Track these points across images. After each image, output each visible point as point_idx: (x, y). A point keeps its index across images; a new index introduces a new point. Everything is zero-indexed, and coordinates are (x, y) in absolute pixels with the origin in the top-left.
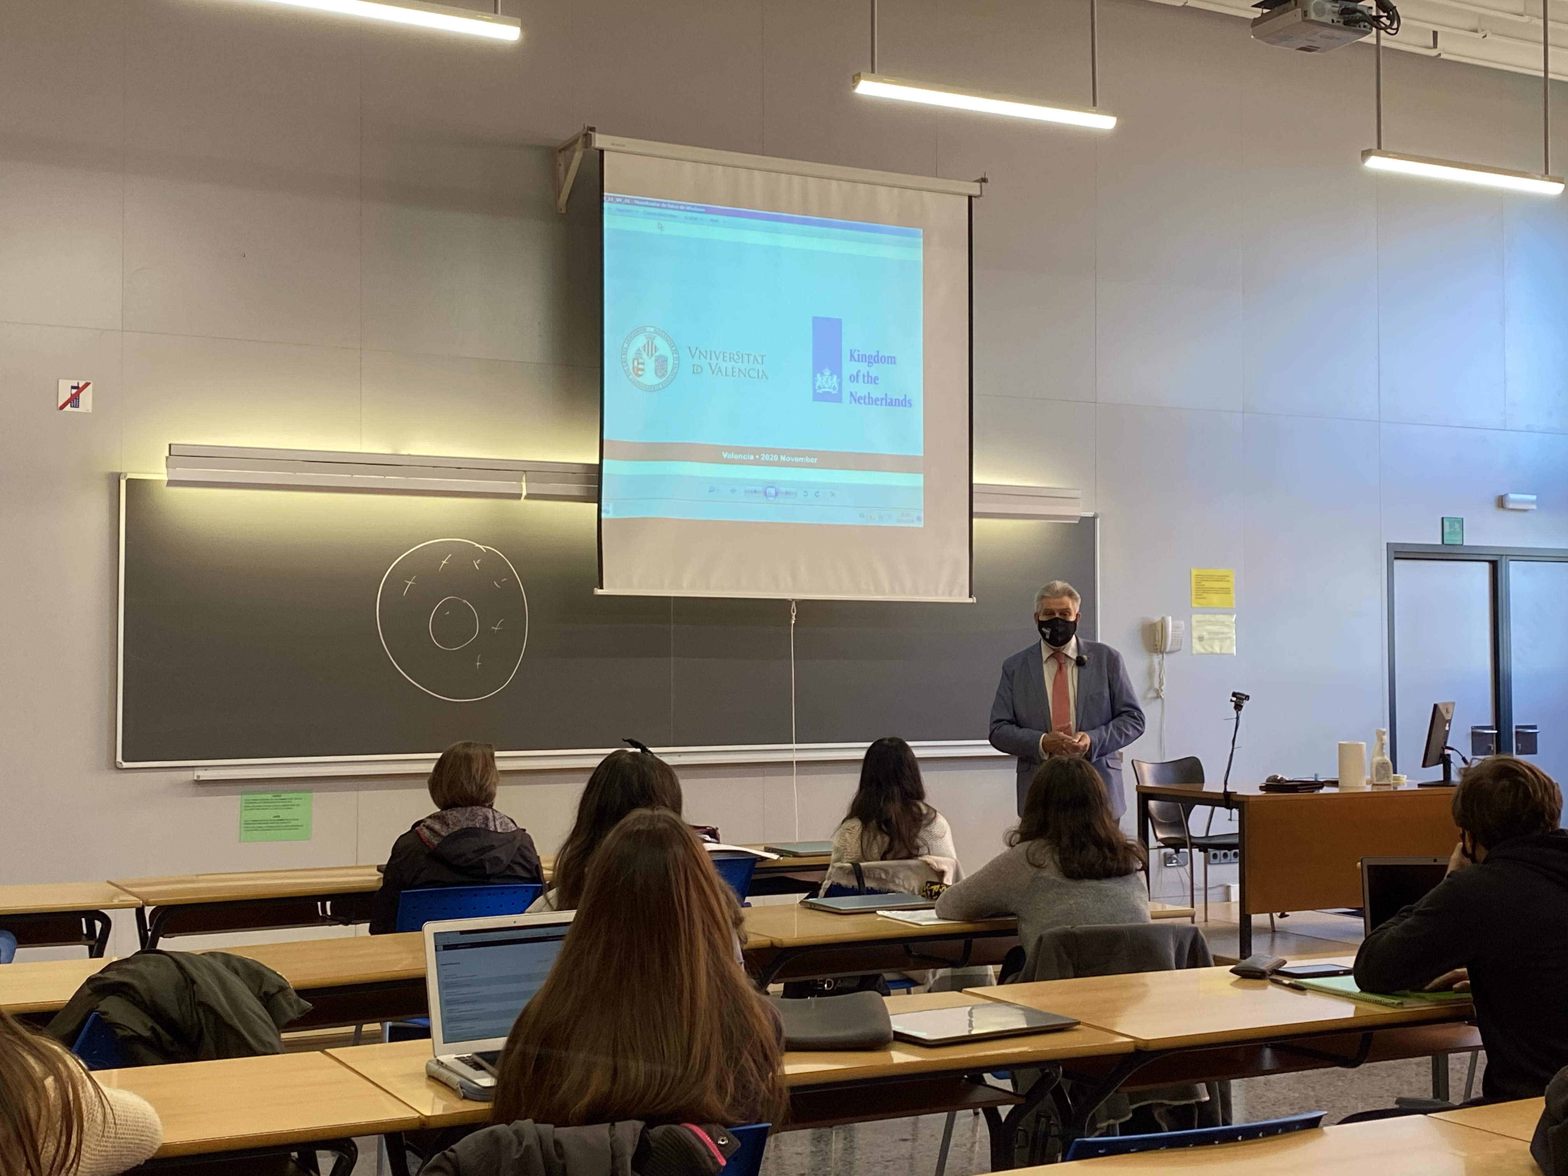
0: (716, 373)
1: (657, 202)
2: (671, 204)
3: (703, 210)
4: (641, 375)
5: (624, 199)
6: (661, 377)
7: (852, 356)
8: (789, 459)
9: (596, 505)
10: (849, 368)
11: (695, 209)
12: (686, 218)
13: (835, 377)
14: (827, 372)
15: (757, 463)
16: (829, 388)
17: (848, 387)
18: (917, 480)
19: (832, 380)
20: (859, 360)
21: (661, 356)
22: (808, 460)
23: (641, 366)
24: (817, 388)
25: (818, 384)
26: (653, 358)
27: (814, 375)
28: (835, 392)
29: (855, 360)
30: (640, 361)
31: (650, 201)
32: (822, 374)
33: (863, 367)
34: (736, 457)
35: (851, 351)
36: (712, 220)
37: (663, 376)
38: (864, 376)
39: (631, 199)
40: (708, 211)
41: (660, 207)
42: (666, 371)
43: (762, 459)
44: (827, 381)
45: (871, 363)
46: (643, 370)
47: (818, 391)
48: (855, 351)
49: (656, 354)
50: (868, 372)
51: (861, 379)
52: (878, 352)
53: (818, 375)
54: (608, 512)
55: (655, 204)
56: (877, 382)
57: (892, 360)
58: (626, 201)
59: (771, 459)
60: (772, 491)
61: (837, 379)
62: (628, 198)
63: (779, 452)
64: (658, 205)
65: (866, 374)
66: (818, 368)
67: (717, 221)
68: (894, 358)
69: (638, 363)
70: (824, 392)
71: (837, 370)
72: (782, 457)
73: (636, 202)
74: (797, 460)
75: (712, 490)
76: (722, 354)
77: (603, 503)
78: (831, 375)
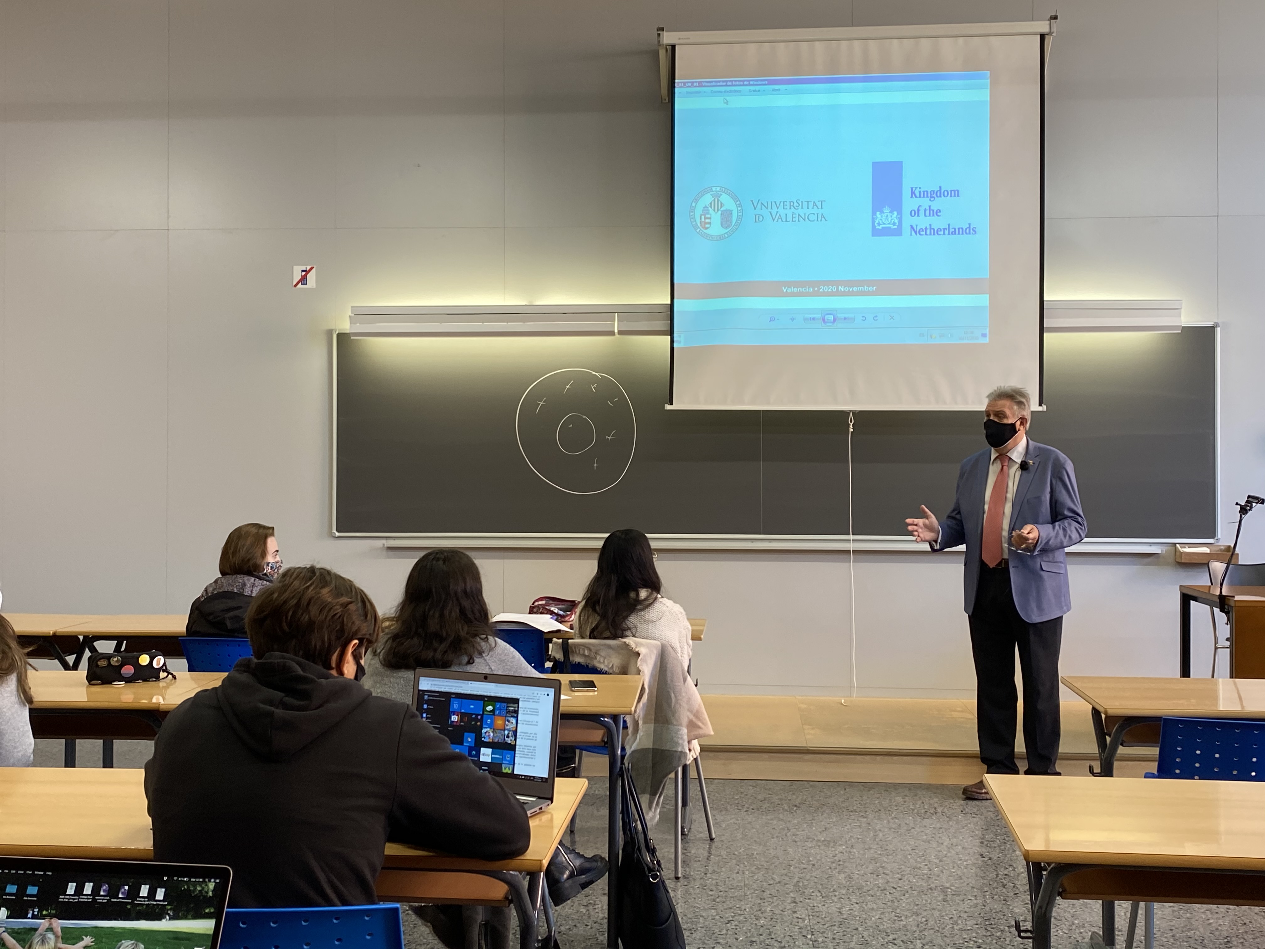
0: (776, 220)
1: (723, 81)
2: (736, 81)
3: (766, 82)
4: (707, 228)
5: (693, 83)
6: (726, 228)
7: (913, 193)
8: (847, 289)
9: (669, 337)
10: (909, 204)
11: (759, 83)
12: (750, 91)
13: (895, 213)
14: (887, 210)
15: (816, 294)
16: (889, 224)
17: (908, 221)
18: (984, 300)
19: (891, 216)
20: (920, 197)
21: (726, 210)
22: (866, 288)
23: (707, 221)
24: (876, 225)
25: (877, 222)
26: (720, 212)
27: (874, 214)
28: (896, 227)
29: (916, 197)
30: (707, 216)
31: (716, 82)
32: (882, 212)
33: (925, 202)
34: (795, 290)
35: (912, 188)
36: (773, 90)
37: (729, 226)
38: (925, 210)
39: (699, 82)
40: (771, 83)
41: (726, 85)
42: (731, 222)
43: (821, 290)
44: (887, 218)
45: (934, 198)
46: (710, 223)
47: (877, 227)
48: (916, 188)
49: (722, 209)
50: (930, 207)
51: (922, 212)
52: (940, 187)
53: (878, 213)
54: (679, 342)
55: (721, 84)
56: (939, 214)
57: (955, 193)
58: (695, 84)
59: (830, 290)
60: (831, 318)
61: (898, 214)
62: (696, 82)
63: (837, 283)
64: (725, 84)
65: (928, 208)
66: (877, 207)
67: (779, 90)
68: (958, 191)
69: (705, 218)
70: (883, 228)
71: (897, 207)
72: (840, 287)
73: (704, 84)
74: (855, 289)
75: (772, 320)
76: (782, 204)
77: (675, 335)
78: (891, 212)
